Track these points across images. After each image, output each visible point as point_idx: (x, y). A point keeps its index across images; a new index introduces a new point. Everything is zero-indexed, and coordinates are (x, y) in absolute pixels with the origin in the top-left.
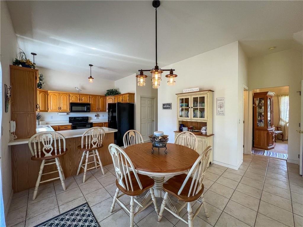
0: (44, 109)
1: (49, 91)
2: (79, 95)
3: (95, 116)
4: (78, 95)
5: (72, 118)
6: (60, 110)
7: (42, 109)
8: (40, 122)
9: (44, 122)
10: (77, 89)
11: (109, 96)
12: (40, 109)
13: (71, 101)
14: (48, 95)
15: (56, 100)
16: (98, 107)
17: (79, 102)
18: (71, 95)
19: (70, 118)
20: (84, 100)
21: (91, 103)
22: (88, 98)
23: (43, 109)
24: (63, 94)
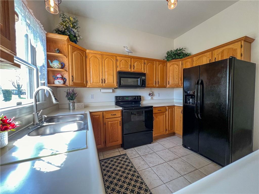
0: (81, 80)
1: (87, 51)
2: (130, 59)
3: (150, 95)
4: (128, 59)
5: (120, 97)
6: (104, 85)
7: (77, 82)
8: (76, 104)
9: (82, 104)
10: (126, 49)
11: (173, 60)
12: (74, 81)
13: (119, 69)
14: (86, 57)
15: (98, 66)
16: (156, 79)
17: (130, 70)
18: (118, 58)
19: (116, 97)
20: (138, 68)
21: (145, 72)
22: (143, 65)
23: (80, 82)
24: (107, 56)
